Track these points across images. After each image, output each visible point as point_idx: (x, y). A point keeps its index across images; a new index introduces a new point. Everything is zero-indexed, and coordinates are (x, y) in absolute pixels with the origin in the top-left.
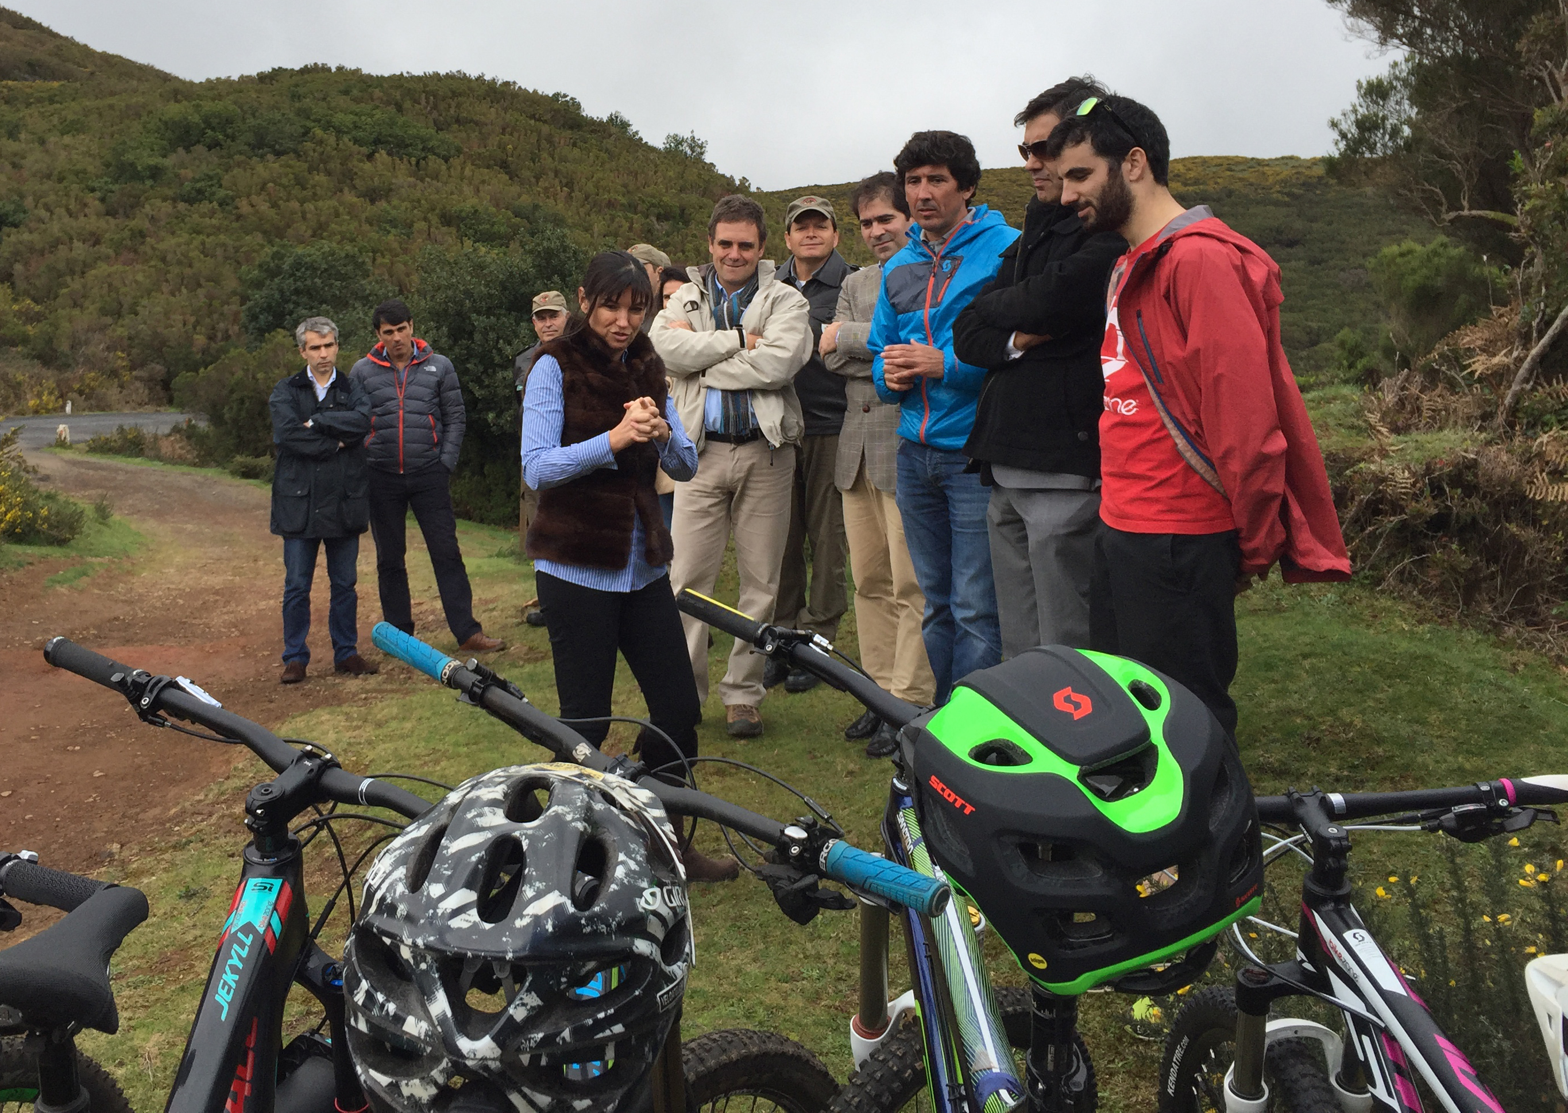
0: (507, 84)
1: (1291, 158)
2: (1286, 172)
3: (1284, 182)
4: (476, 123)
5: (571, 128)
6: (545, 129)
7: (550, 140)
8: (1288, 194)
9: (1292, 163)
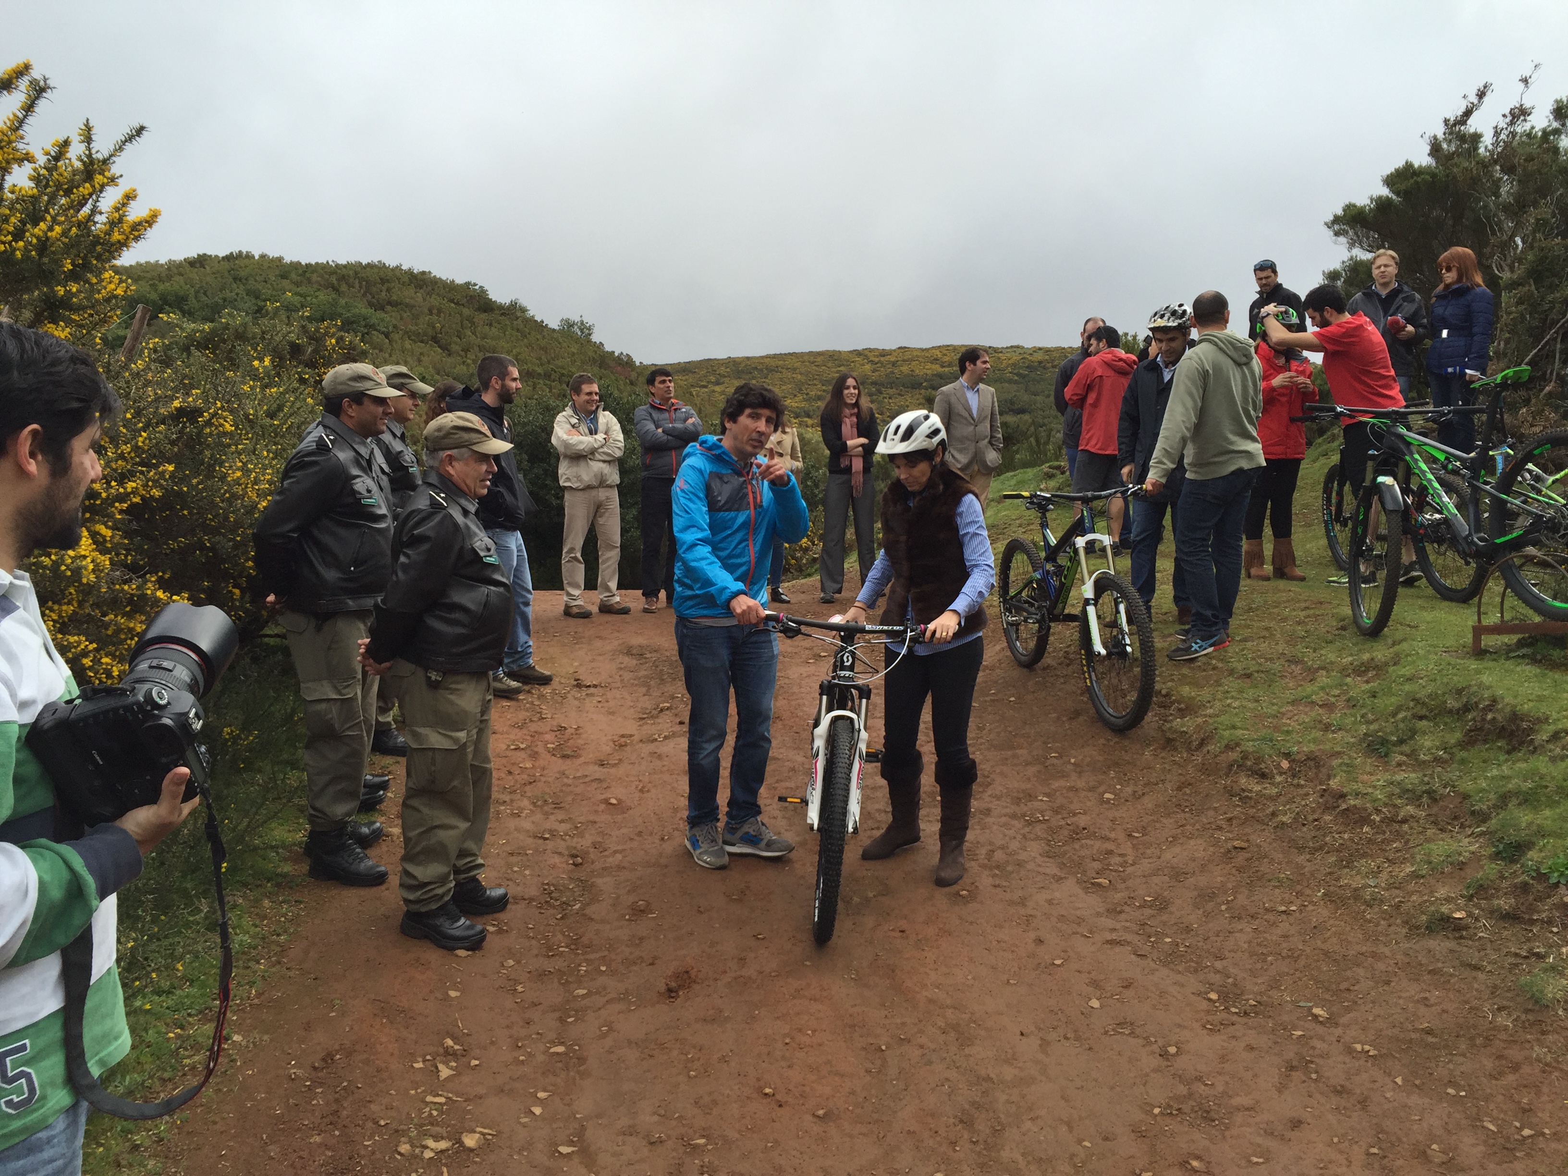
0: (424, 273)
1: (1018, 347)
2: (1016, 358)
3: (1014, 365)
4: (407, 305)
5: (485, 311)
6: (466, 312)
7: (471, 320)
8: (1018, 374)
9: (1020, 351)
